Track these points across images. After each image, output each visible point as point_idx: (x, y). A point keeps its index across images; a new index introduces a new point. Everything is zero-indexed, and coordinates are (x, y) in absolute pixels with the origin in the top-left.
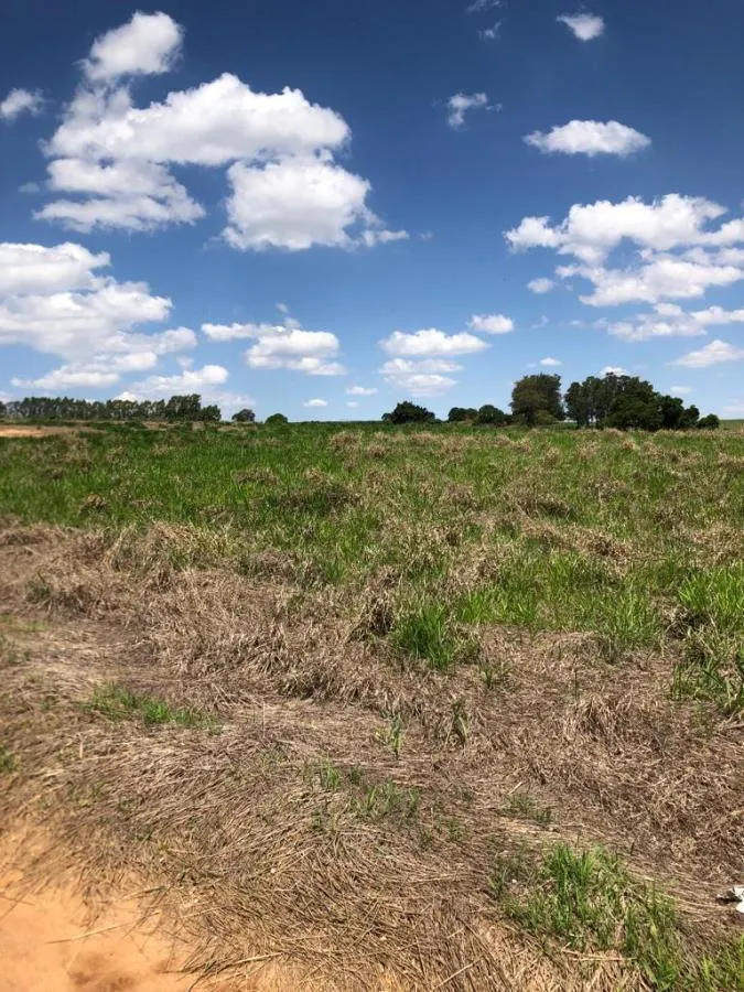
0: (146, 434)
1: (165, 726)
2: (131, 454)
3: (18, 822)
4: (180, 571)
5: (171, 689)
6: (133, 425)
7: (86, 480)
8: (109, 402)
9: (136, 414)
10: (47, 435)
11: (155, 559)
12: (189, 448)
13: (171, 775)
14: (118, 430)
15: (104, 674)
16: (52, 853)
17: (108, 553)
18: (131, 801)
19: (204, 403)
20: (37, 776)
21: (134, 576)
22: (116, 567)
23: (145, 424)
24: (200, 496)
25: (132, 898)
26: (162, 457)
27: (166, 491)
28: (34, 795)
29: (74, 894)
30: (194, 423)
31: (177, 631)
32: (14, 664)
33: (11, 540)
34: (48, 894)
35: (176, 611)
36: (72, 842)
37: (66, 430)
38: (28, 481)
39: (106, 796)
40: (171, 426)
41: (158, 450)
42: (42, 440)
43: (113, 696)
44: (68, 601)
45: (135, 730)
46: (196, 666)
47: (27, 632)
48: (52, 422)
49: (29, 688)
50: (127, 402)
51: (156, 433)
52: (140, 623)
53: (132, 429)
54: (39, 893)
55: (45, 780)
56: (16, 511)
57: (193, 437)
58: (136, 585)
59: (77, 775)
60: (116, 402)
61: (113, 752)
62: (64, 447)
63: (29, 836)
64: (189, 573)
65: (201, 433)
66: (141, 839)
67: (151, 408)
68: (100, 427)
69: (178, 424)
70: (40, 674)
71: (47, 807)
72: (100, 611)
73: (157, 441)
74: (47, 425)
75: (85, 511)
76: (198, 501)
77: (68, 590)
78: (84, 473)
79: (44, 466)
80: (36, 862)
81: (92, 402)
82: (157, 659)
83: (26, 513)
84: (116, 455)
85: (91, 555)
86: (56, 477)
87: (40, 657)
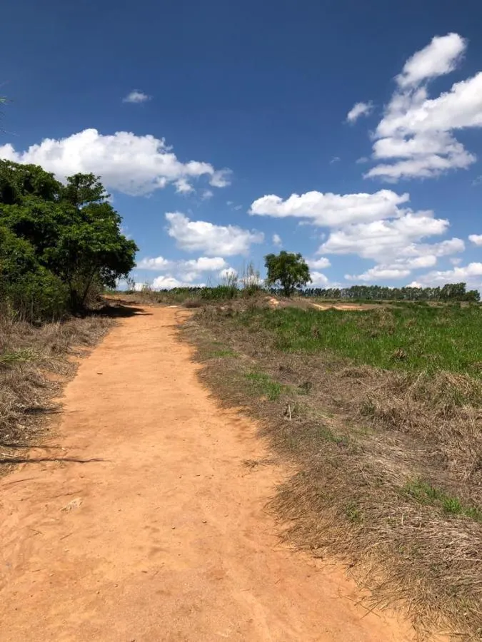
0: (429, 310)
1: (459, 516)
2: (420, 324)
3: (366, 557)
4: (461, 406)
5: (460, 490)
6: (420, 304)
7: (392, 339)
8: (403, 288)
9: (420, 296)
10: (366, 309)
11: (441, 396)
12: (460, 320)
13: (467, 554)
14: (410, 306)
15: (412, 470)
16: (388, 585)
17: (410, 388)
18: (439, 564)
19: (468, 289)
20: (376, 530)
21: (427, 406)
22: (415, 398)
23: (428, 303)
24: (470, 353)
25: (446, 634)
26: (441, 326)
27: (446, 350)
28: (375, 542)
29: (405, 619)
30: (462, 303)
31: (460, 448)
32: (356, 454)
33: (349, 374)
34: (389, 613)
35: (459, 434)
36: (401, 583)
37: (377, 306)
38: (356, 338)
39: (421, 556)
40: (447, 304)
41: (438, 321)
42: (364, 312)
43: (420, 487)
44: (385, 417)
45: (437, 514)
46: (475, 475)
47: (362, 434)
48: (369, 301)
49: (366, 471)
50: (415, 288)
51: (436, 309)
52: (433, 439)
53: (419, 306)
54: (383, 610)
55: (381, 534)
56: (351, 356)
57: (462, 313)
58: (429, 412)
59: (401, 537)
60: (407, 288)
61: (423, 526)
62: (377, 318)
63: (374, 569)
64: (467, 408)
65: (469, 310)
66: (449, 595)
67: (431, 292)
68: (398, 305)
69: (450, 303)
70: (371, 462)
71: (383, 553)
72: (406, 427)
73: (438, 315)
74: (366, 303)
75: (392, 359)
76: (469, 358)
77: (385, 410)
78: (390, 334)
79: (365, 329)
80: (379, 588)
81: (392, 288)
82: (447, 466)
83: (356, 358)
84: (411, 323)
85: (398, 388)
86: (373, 336)
87: (371, 452)
